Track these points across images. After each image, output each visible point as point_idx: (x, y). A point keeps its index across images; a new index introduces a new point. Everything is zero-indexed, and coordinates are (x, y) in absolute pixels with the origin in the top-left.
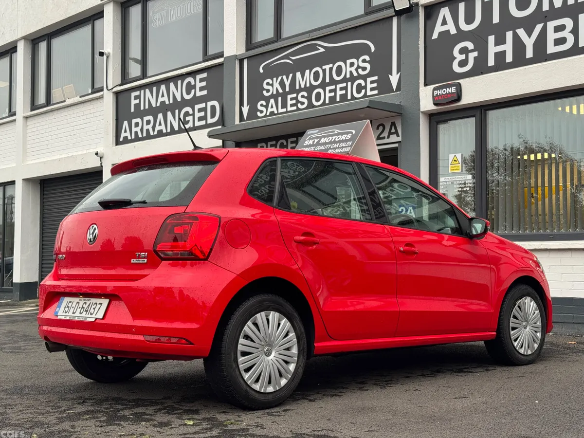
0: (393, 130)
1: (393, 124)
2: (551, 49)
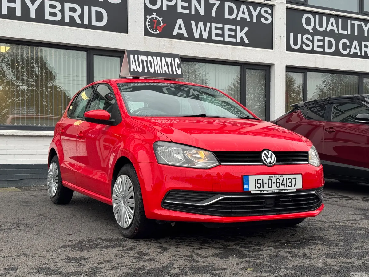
2: (47, 17)
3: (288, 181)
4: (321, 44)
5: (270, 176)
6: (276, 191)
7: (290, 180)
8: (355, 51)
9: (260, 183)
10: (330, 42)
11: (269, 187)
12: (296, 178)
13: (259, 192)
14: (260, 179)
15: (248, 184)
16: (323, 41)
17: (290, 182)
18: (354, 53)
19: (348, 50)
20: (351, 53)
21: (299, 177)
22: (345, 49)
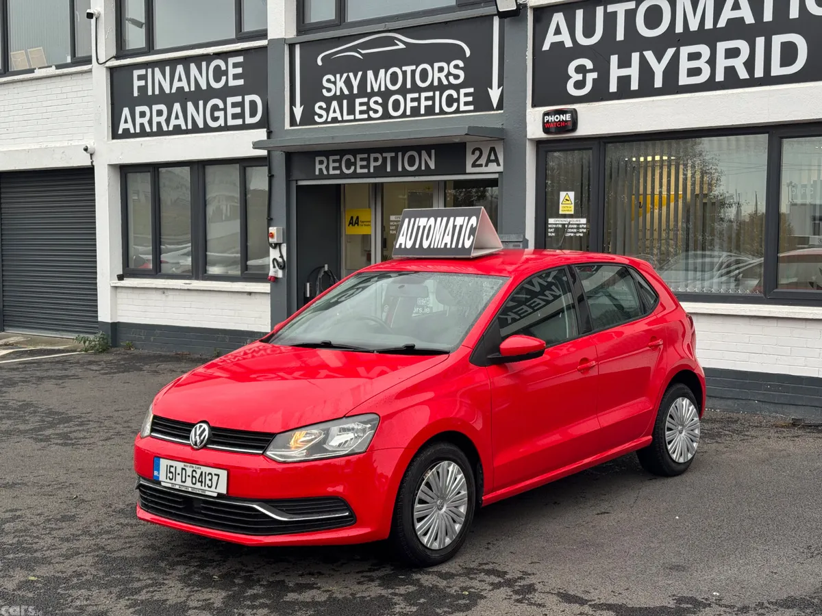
0: (493, 157)
1: (493, 150)
2: (684, 80)
3: (208, 478)
5: (186, 464)
6: (190, 490)
7: (210, 476)
9: (172, 473)
11: (182, 482)
12: (218, 475)
13: (170, 485)
14: (173, 467)
15: (158, 470)
17: (211, 480)
21: (223, 474)
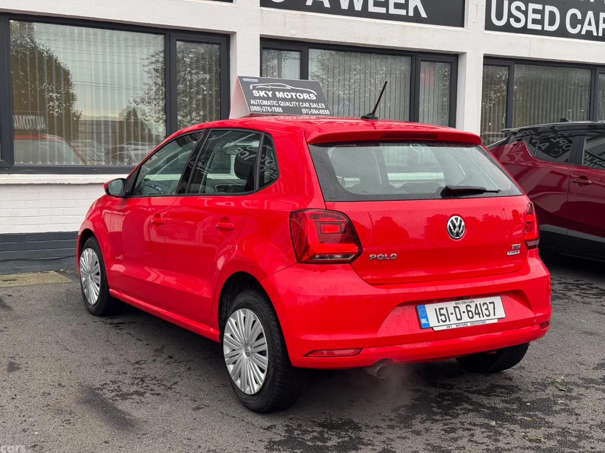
4: (538, 17)
8: (590, 28)
10: (552, 14)
16: (542, 12)
18: (587, 31)
19: (579, 26)
20: (583, 32)
22: (574, 26)
